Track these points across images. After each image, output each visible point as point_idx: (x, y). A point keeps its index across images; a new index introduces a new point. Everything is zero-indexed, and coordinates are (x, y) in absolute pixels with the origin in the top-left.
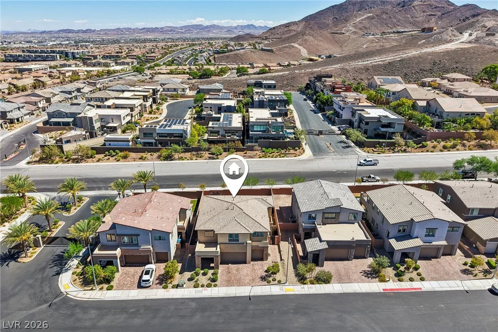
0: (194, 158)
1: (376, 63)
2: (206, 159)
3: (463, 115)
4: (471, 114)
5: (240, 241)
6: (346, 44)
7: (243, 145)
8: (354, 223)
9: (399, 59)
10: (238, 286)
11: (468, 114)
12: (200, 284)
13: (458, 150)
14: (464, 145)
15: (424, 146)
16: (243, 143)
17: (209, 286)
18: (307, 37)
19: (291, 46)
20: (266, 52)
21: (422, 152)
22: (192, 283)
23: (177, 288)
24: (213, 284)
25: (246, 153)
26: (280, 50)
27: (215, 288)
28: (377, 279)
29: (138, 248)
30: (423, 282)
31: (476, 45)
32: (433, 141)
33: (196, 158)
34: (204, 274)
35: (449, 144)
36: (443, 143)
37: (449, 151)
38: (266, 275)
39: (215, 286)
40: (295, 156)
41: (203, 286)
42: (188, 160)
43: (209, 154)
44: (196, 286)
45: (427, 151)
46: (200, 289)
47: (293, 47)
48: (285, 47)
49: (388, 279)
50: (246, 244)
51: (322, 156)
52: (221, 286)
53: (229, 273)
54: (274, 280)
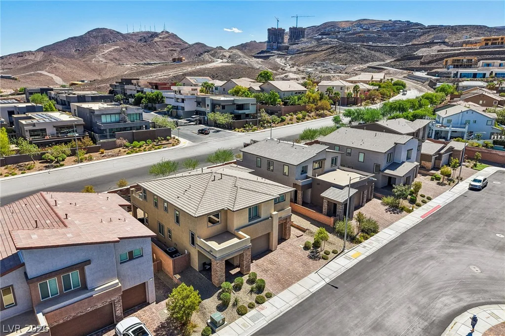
0: (17, 171)
1: (161, 78)
2: (41, 170)
3: (294, 93)
4: (299, 93)
5: (263, 216)
6: (104, 72)
7: (95, 142)
8: (335, 170)
9: (181, 74)
10: (298, 281)
11: (297, 93)
12: (246, 305)
13: (308, 120)
14: (309, 116)
15: (283, 120)
16: (94, 141)
17: (259, 302)
18: (56, 65)
19: (38, 73)
20: (6, 80)
21: (285, 125)
22: (230, 311)
23: (213, 332)
24: (263, 294)
25: (102, 153)
26: (25, 77)
27: (271, 300)
28: (404, 212)
29: (89, 294)
30: (432, 201)
31: (233, 64)
32: (288, 115)
33: (21, 172)
34: (238, 288)
35: (300, 116)
36: (295, 116)
37: (302, 121)
38: (312, 252)
39: (269, 296)
40: (173, 146)
41: (251, 306)
42: (5, 176)
43: (40, 163)
44: (241, 313)
45: (288, 124)
46: (252, 313)
47: (41, 74)
48: (31, 75)
49: (411, 208)
50: (271, 217)
51: (202, 141)
52: (277, 293)
53: (267, 271)
54: (327, 253)
